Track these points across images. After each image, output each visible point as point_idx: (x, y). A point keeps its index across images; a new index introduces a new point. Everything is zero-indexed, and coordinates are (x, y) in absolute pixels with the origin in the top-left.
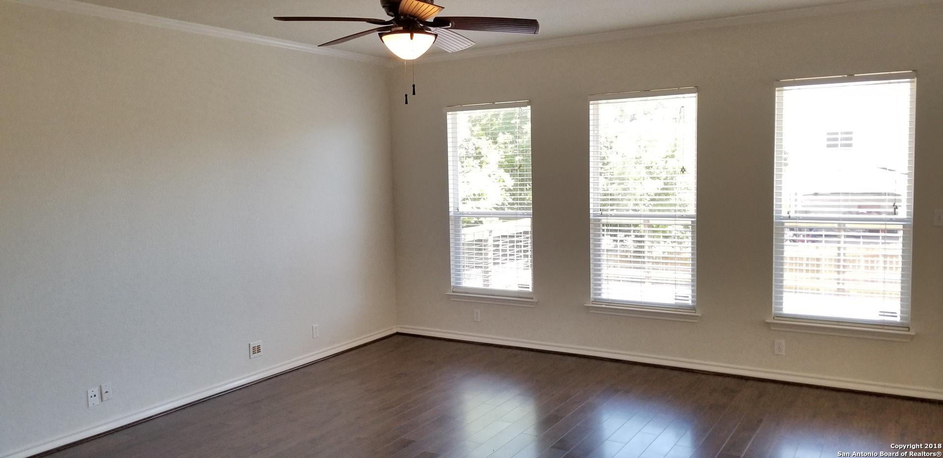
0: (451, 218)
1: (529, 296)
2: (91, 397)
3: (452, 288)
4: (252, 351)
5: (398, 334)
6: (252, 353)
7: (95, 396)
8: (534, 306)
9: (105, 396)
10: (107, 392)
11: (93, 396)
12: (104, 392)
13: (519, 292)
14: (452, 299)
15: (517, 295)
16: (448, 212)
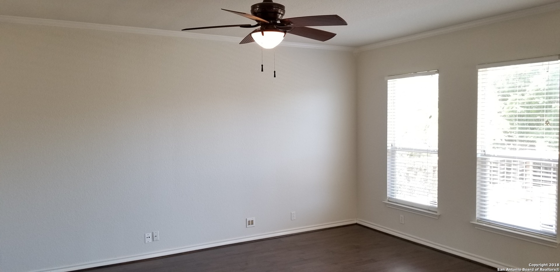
0: (388, 151)
1: (435, 210)
2: (147, 238)
3: (388, 198)
4: (247, 223)
5: (356, 224)
6: (247, 224)
7: (149, 237)
8: (437, 218)
9: (155, 238)
10: (156, 236)
11: (148, 237)
12: (154, 236)
13: (430, 207)
14: (387, 206)
15: (428, 209)
16: (386, 146)
